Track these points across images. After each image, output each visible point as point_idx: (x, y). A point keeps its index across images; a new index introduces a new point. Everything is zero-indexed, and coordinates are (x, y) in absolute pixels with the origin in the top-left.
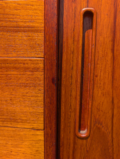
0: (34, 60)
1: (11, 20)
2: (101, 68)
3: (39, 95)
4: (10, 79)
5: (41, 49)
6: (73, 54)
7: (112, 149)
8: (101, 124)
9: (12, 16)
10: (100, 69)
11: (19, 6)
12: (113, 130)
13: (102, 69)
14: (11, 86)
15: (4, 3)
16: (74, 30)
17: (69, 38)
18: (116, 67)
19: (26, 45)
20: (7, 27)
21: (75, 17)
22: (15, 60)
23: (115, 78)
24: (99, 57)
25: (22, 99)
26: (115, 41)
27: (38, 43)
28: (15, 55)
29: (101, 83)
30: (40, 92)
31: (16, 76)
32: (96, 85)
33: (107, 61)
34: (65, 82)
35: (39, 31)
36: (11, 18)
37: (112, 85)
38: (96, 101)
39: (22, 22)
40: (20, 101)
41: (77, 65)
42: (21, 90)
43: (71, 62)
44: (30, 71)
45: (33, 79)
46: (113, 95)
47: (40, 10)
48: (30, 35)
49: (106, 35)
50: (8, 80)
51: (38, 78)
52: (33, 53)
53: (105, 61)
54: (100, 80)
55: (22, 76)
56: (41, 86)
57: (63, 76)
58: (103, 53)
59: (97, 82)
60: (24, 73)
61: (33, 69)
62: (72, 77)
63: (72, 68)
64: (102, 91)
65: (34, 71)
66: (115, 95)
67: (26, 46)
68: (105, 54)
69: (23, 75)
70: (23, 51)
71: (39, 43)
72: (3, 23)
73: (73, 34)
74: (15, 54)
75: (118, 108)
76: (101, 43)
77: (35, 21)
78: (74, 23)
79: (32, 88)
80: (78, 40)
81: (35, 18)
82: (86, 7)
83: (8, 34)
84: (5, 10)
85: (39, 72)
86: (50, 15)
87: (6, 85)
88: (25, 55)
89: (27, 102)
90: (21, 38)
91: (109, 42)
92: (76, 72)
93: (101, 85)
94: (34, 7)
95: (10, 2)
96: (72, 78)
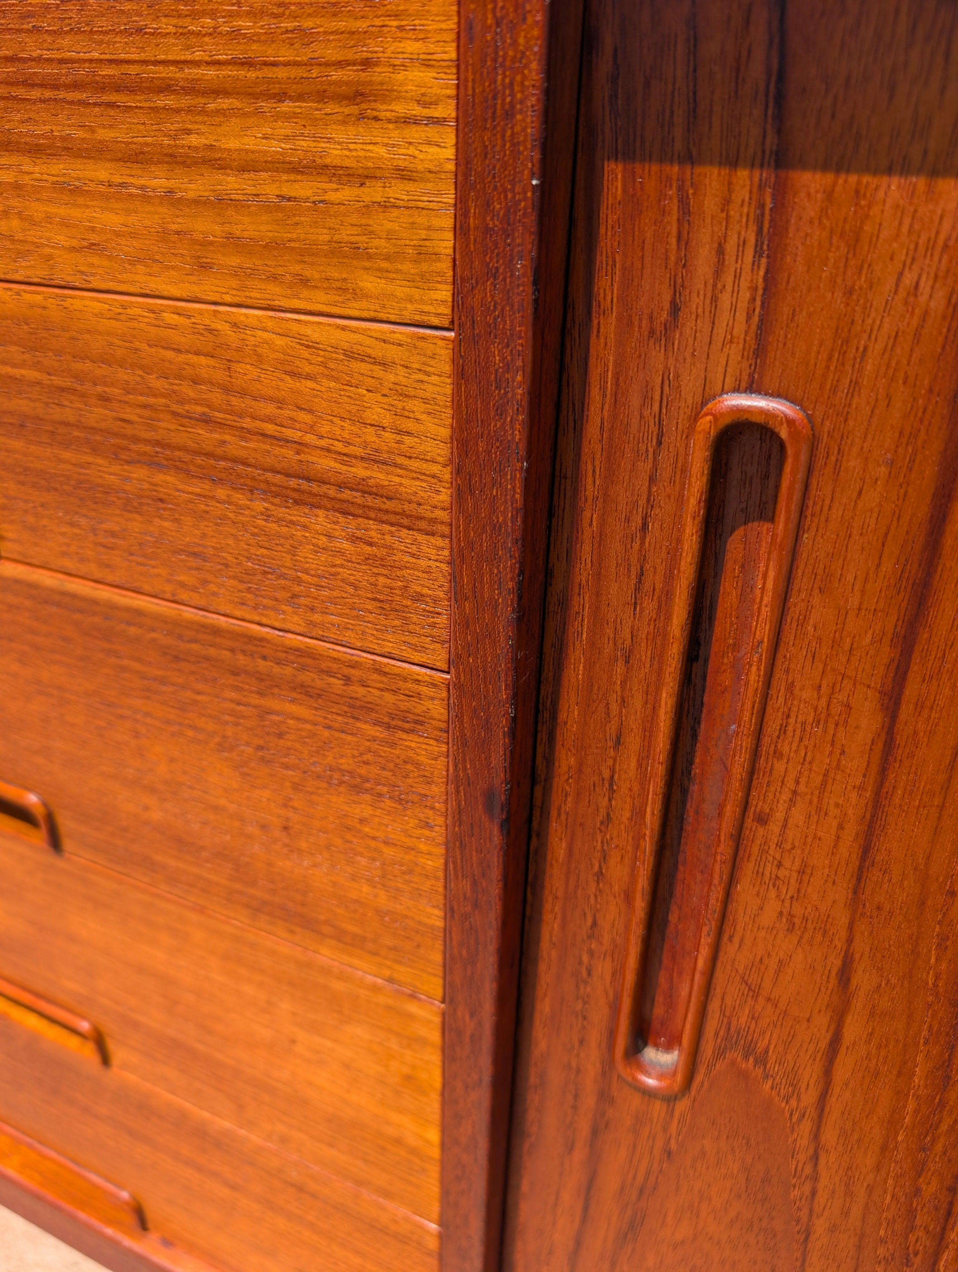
0: (396, 671)
1: (270, 428)
2: (797, 782)
3: (422, 847)
4: (280, 735)
5: (433, 625)
6: (627, 662)
7: (807, 1188)
8: (762, 1060)
9: (270, 409)
10: (791, 784)
11: (305, 353)
12: (827, 1109)
13: (802, 788)
14: (287, 767)
15: (227, 326)
16: (645, 526)
17: (613, 570)
18: (897, 800)
19: (356, 588)
20: (249, 465)
21: (659, 443)
22: (298, 650)
23: (879, 858)
24: (792, 720)
25: (338, 841)
26: (918, 649)
27: (418, 589)
28: (295, 621)
29: (787, 863)
30: (426, 832)
31: (308, 726)
32: (751, 865)
33: (843, 752)
34: (569, 799)
35: (423, 525)
36: (270, 419)
37: (855, 892)
38: (742, 940)
39: (329, 451)
40: (328, 847)
41: (648, 733)
42: (334, 799)
43: (614, 708)
44: (377, 723)
45: (391, 765)
46: (850, 940)
47: (425, 401)
48: (373, 534)
49: (857, 594)
50: (268, 734)
51: (417, 765)
52: (389, 637)
53: (828, 749)
54: (779, 845)
55: (337, 734)
56: (433, 808)
57: (564, 769)
58: (823, 702)
59: (763, 851)
60: (347, 723)
61: (392, 716)
62: (611, 785)
63: (618, 738)
64: (787, 904)
65: (396, 728)
66: (861, 946)
67: (351, 590)
68: (836, 709)
69: (343, 732)
70: (339, 615)
71: (425, 591)
72: (227, 437)
73: (636, 546)
74: (296, 618)
75: (872, 1014)
76: (820, 640)
77: (400, 460)
78: (652, 480)
79: (388, 803)
80: (668, 594)
81: (398, 442)
82: (744, 385)
83: (259, 505)
84: (234, 366)
85: (426, 741)
86: (481, 446)
87: (262, 758)
88: (349, 636)
89: (363, 861)
90: (324, 539)
91: (872, 642)
92: (639, 766)
93: (782, 873)
94: (392, 377)
95: (255, 323)
96: (612, 790)
